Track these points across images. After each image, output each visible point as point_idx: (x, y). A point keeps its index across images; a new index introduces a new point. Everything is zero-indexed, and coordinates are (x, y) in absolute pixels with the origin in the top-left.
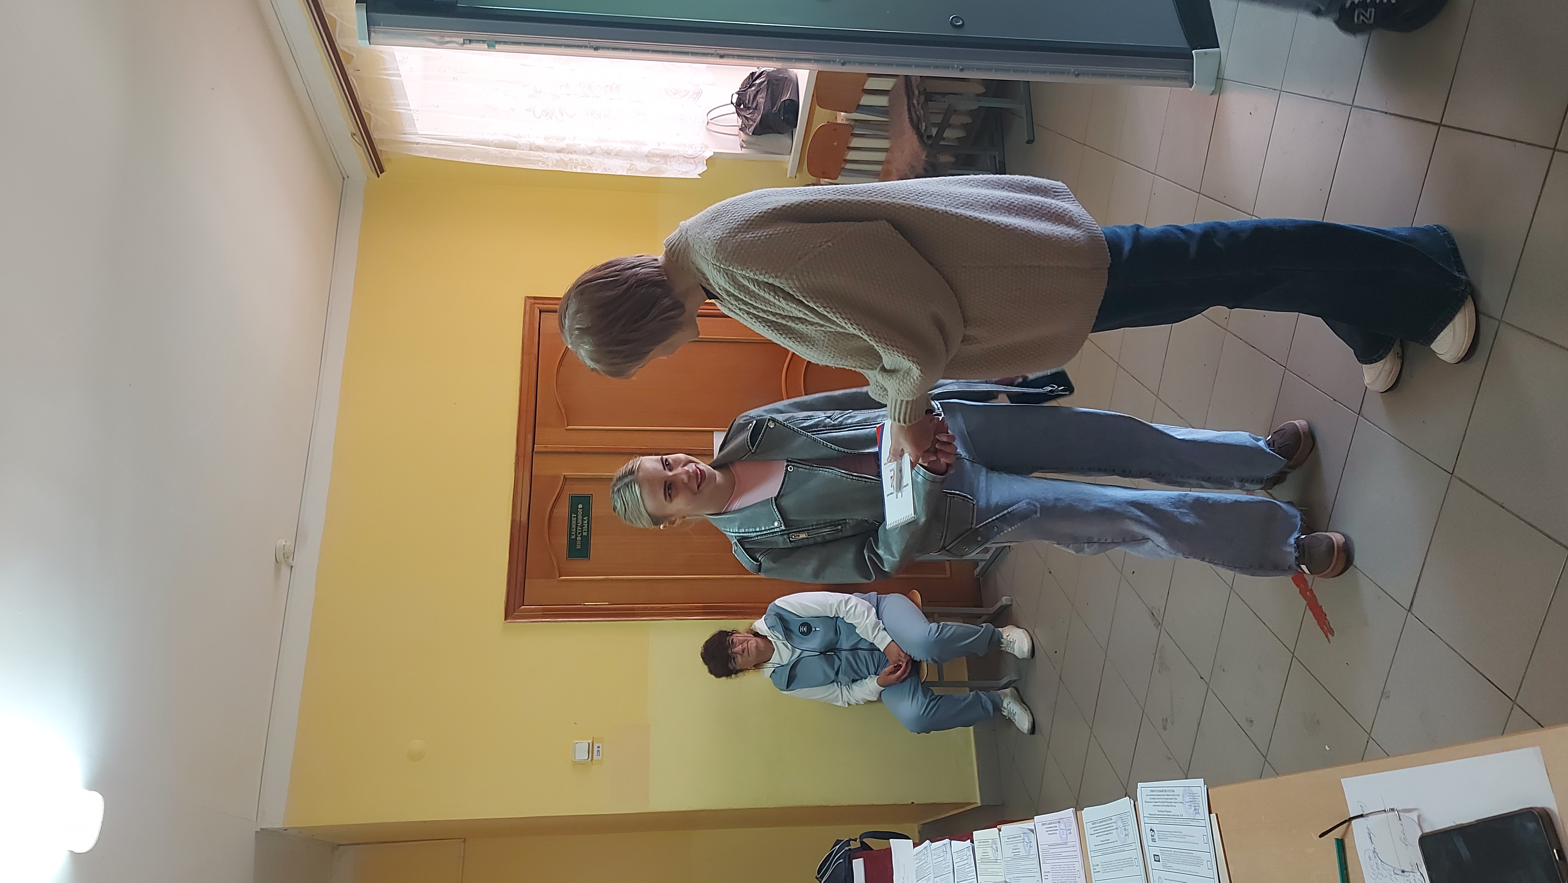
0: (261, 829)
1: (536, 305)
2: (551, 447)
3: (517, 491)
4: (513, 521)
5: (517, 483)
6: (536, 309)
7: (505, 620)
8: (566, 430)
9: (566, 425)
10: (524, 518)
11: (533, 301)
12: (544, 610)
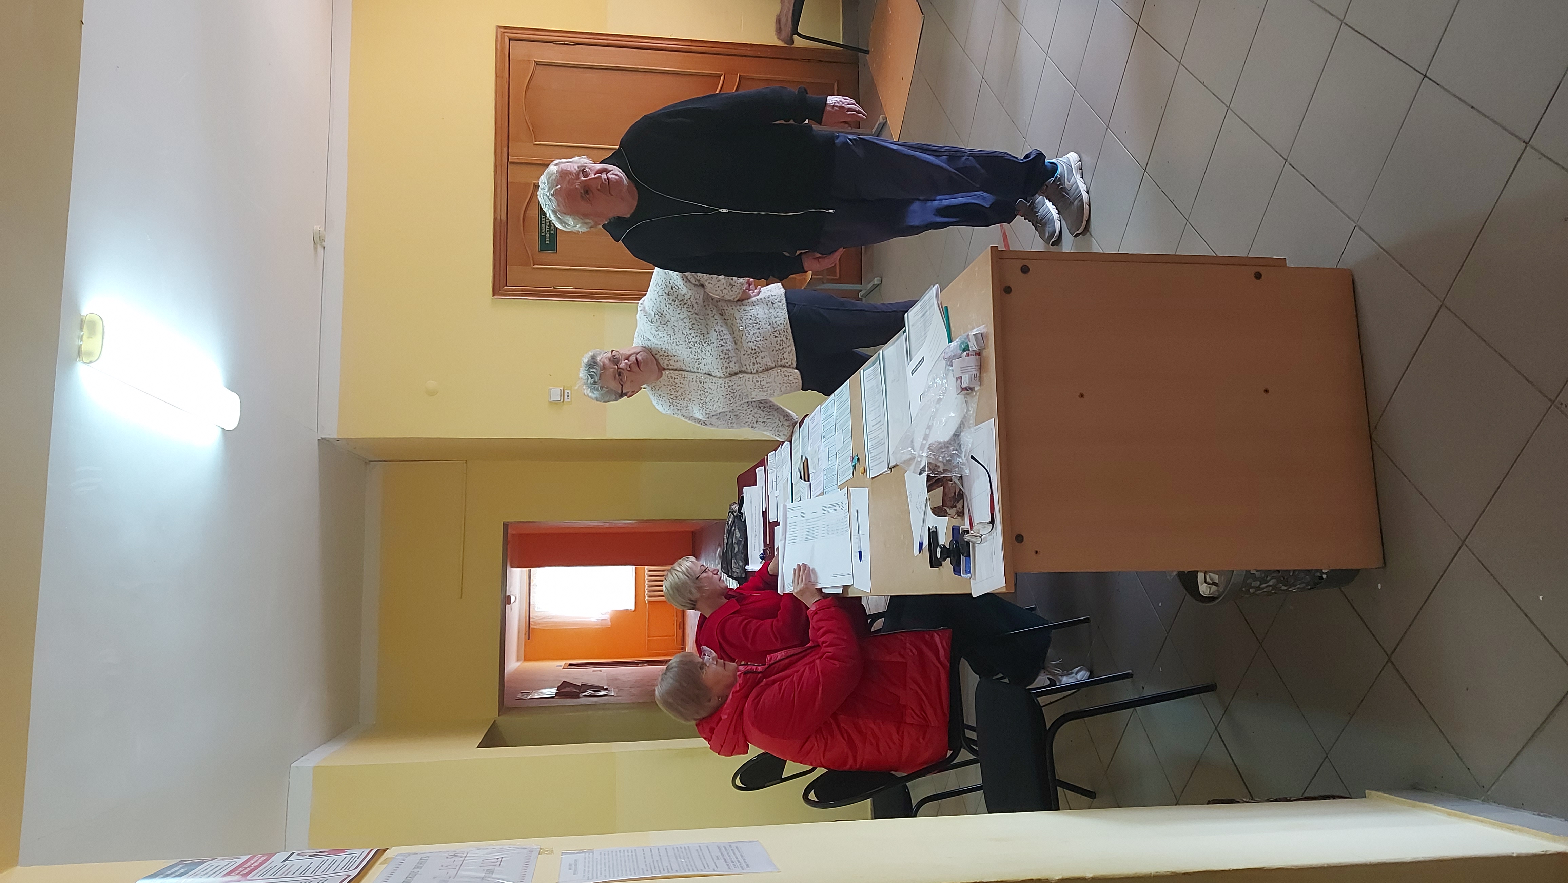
0: (322, 438)
1: (506, 34)
2: (523, 159)
3: (496, 195)
4: (495, 219)
5: (497, 188)
6: (506, 37)
7: (493, 296)
8: (535, 145)
9: (534, 141)
10: (504, 217)
11: (503, 30)
12: (522, 290)
